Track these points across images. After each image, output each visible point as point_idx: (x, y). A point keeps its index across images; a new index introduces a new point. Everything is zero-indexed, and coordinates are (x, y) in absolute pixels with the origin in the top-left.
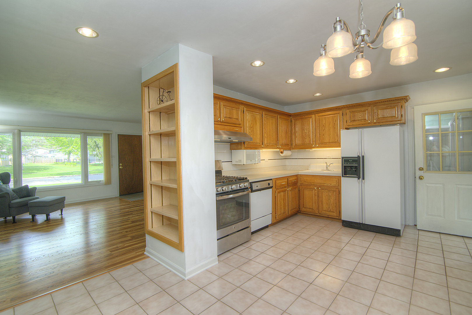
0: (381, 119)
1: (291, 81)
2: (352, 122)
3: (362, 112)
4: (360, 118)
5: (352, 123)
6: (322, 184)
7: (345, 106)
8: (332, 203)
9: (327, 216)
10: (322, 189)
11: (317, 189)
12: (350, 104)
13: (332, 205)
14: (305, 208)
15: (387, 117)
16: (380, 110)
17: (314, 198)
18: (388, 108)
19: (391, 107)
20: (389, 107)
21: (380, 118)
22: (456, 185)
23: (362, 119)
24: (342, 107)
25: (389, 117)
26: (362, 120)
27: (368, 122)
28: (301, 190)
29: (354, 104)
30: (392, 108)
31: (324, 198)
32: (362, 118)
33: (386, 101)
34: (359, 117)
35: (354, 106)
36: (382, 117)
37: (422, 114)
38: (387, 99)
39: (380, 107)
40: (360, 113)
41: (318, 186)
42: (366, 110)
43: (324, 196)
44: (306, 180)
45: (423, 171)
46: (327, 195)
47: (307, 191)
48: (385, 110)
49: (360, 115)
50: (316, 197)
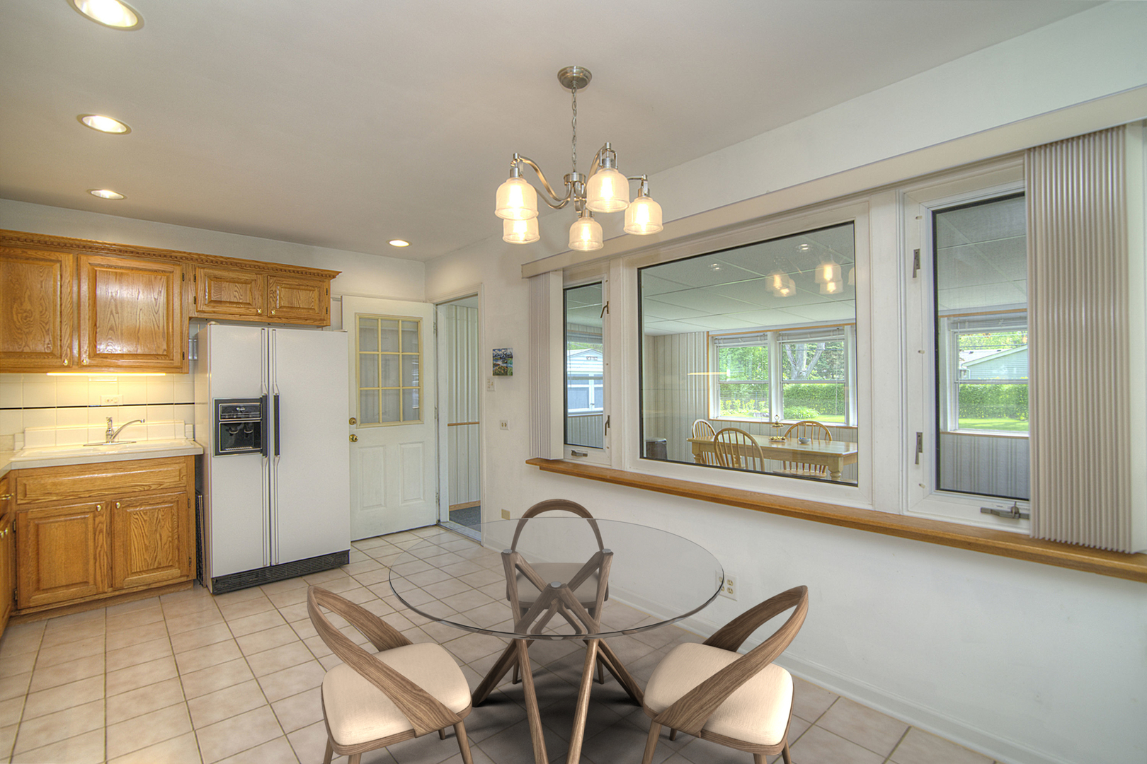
0: (285, 310)
1: (105, 123)
2: (212, 304)
3: (242, 283)
4: (235, 297)
5: (214, 307)
6: (127, 490)
7: (196, 256)
8: (164, 541)
9: (145, 588)
10: (129, 506)
11: (104, 510)
12: (211, 256)
13: (167, 546)
14: (46, 590)
15: (300, 308)
16: (286, 288)
17: (91, 543)
18: (301, 287)
19: (306, 288)
20: (303, 287)
21: (285, 307)
22: (401, 444)
23: (241, 301)
24: (185, 255)
25: (303, 308)
26: (241, 303)
27: (255, 310)
28: (27, 526)
29: (222, 257)
30: (310, 290)
31: (134, 531)
32: (240, 299)
33: (298, 272)
34: (232, 296)
35: (222, 262)
36: (289, 307)
37: (356, 314)
38: (303, 267)
39: (284, 282)
40: (237, 284)
41: (108, 499)
42: (252, 280)
43: (133, 527)
44: (54, 484)
45: (355, 425)
46: (145, 521)
47: (57, 524)
48: (295, 290)
49: (236, 291)
50: (102, 539)
